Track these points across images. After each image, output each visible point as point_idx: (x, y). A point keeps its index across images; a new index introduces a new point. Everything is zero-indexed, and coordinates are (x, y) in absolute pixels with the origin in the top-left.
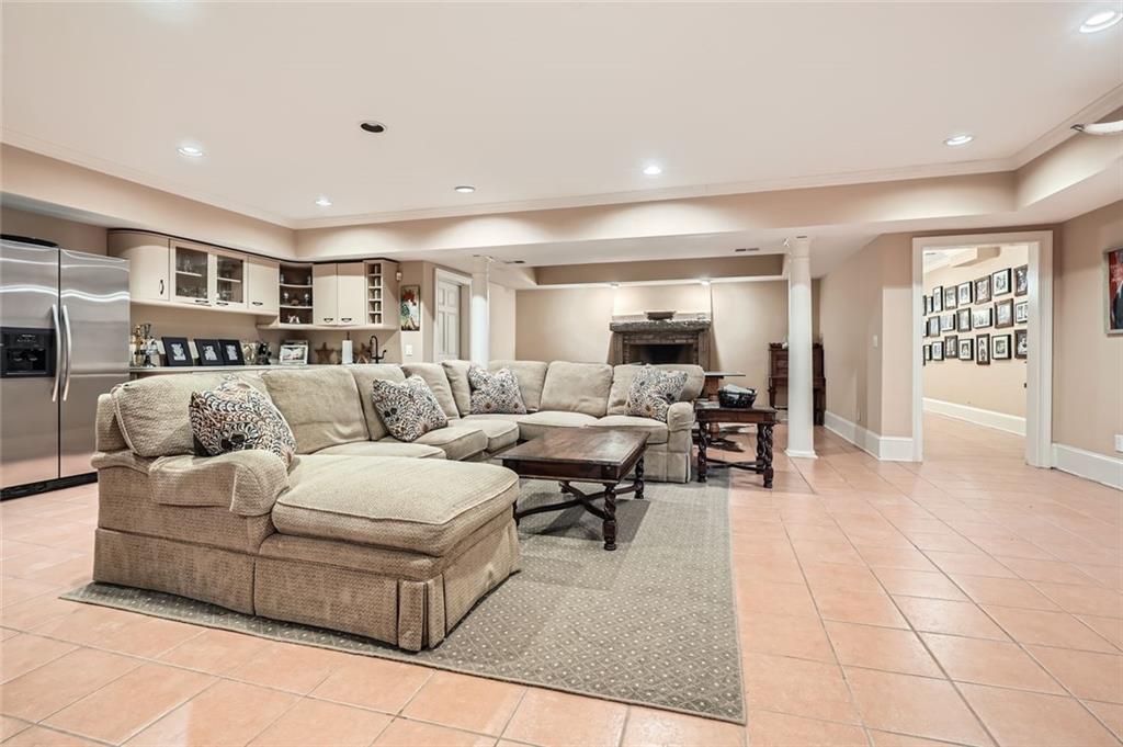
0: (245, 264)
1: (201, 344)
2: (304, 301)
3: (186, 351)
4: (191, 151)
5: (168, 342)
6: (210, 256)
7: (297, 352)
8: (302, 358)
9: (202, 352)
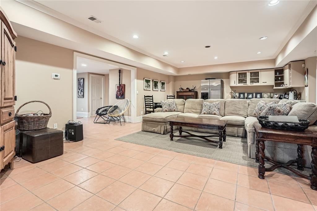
0: (260, 73)
1: (248, 94)
2: (279, 80)
3: (244, 96)
4: (216, 58)
5: (240, 94)
6: (247, 73)
7: (277, 96)
8: (278, 98)
9: (248, 96)
